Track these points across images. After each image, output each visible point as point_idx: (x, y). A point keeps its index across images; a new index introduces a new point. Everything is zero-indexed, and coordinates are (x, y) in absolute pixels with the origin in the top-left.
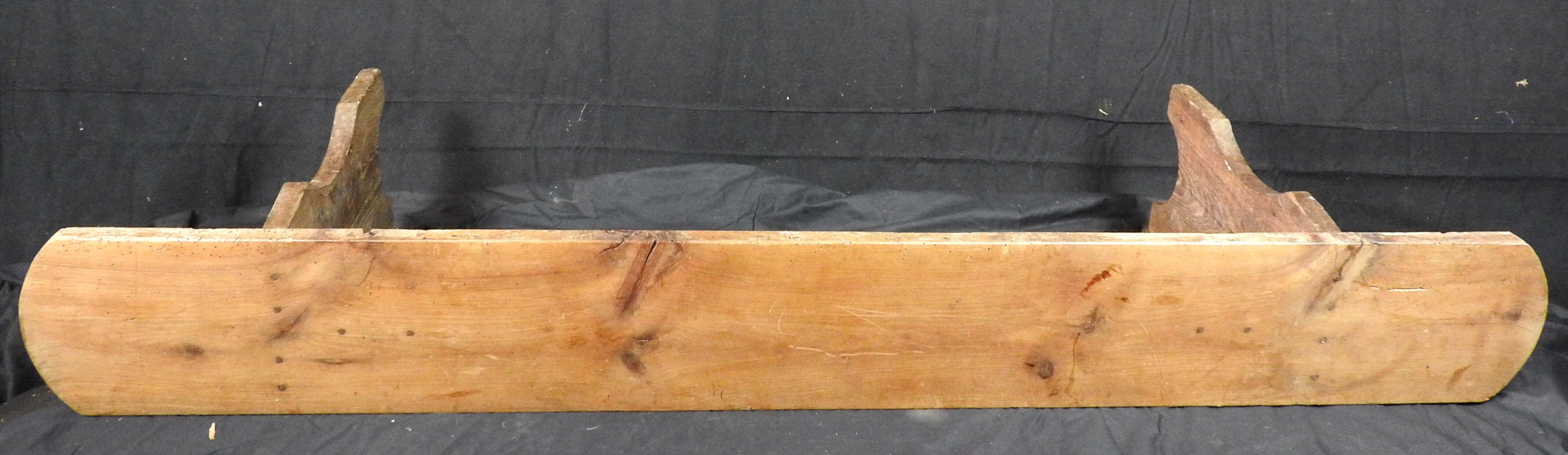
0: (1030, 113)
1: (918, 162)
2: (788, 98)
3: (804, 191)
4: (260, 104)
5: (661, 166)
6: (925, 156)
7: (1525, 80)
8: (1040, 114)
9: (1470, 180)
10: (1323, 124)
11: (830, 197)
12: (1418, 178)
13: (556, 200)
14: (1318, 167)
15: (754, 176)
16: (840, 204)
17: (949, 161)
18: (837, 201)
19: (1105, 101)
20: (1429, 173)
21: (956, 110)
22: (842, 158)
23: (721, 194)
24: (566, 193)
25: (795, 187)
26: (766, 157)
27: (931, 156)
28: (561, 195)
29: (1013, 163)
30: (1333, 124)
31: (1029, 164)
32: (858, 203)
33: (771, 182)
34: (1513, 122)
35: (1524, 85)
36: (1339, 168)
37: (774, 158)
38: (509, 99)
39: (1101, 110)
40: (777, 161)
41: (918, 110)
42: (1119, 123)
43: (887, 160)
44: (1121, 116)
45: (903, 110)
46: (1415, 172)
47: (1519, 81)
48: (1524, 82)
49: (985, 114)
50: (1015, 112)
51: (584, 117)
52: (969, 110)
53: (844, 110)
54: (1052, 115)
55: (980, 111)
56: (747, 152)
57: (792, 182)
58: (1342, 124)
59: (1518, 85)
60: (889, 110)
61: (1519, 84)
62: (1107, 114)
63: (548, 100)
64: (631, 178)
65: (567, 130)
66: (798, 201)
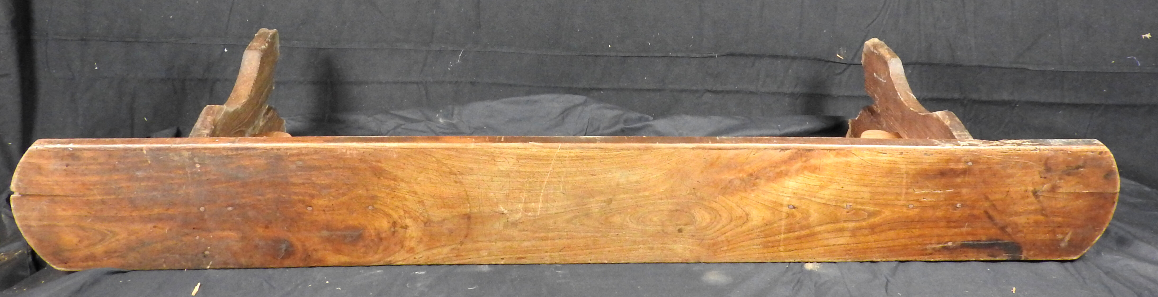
0: (786, 57)
1: (704, 93)
2: (610, 46)
3: (622, 115)
4: (226, 50)
5: (518, 96)
6: (709, 89)
7: (1149, 34)
8: (794, 58)
9: (1107, 107)
10: (1001, 65)
11: (640, 120)
12: (1068, 104)
13: (441, 120)
14: (996, 97)
15: (585, 104)
16: (647, 126)
17: (728, 92)
18: (647, 123)
19: (841, 48)
20: (1077, 101)
21: (732, 55)
22: (648, 90)
23: (560, 118)
24: (449, 115)
25: (616, 112)
26: (594, 89)
27: (714, 89)
28: (445, 117)
29: (774, 94)
30: (1008, 66)
31: (785, 94)
32: (660, 124)
33: (599, 108)
34: (1139, 65)
35: (1148, 38)
36: (1011, 98)
37: (600, 89)
38: (406, 46)
39: (838, 55)
40: (602, 92)
41: (705, 55)
42: (851, 64)
43: (682, 91)
44: (853, 59)
45: (694, 55)
46: (1067, 101)
47: (1144, 34)
48: (1148, 36)
49: (753, 58)
50: (775, 57)
51: (462, 59)
52: (741, 55)
53: (651, 54)
54: (802, 58)
55: (751, 55)
56: (581, 86)
57: (612, 109)
58: (1014, 66)
59: (1143, 37)
60: (683, 54)
61: (1145, 37)
62: (842, 58)
63: (435, 47)
64: (497, 105)
65: (449, 69)
66: (617, 123)
